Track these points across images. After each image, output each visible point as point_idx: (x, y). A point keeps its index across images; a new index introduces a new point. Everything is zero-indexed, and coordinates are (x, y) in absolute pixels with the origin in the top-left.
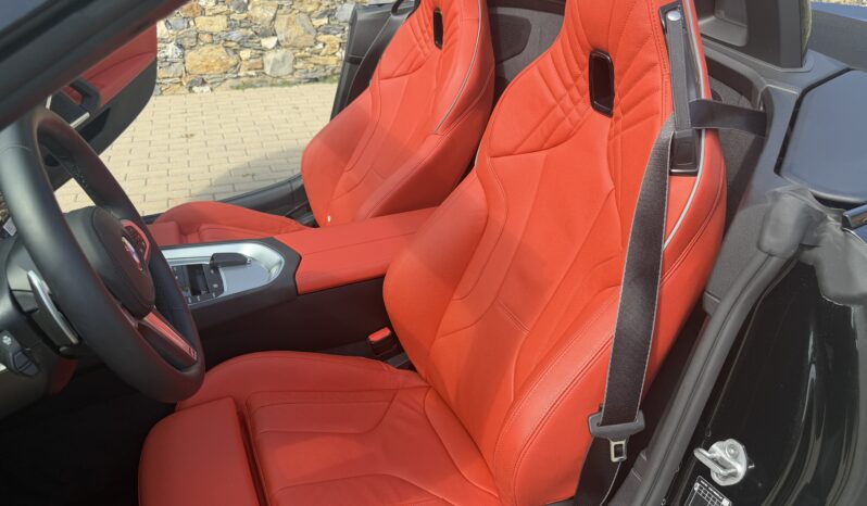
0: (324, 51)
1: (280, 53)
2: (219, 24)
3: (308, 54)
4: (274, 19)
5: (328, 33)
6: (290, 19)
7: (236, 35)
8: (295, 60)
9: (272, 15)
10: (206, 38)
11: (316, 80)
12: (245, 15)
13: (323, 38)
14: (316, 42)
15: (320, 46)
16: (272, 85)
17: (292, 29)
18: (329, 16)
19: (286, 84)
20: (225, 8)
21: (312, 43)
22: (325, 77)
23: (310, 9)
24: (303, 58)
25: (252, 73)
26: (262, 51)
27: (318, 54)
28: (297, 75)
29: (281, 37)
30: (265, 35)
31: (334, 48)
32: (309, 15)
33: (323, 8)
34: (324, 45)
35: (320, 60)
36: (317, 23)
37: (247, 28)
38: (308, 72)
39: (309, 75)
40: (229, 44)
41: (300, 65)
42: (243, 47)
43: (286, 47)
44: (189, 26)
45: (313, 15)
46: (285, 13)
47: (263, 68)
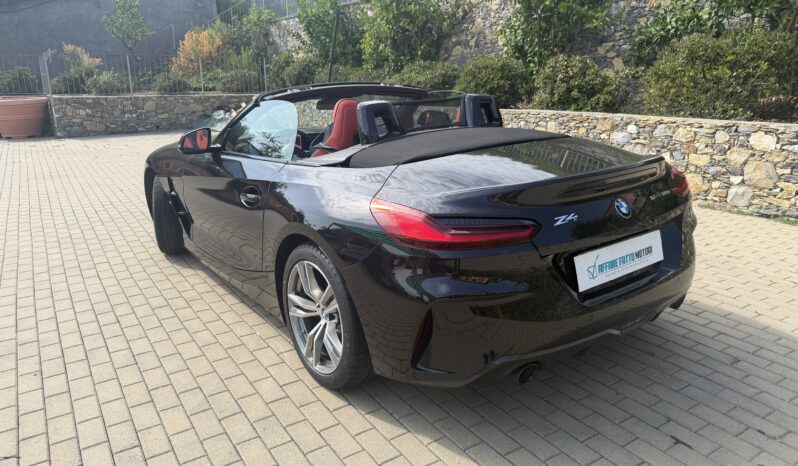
0: (780, 195)
1: (743, 189)
2: (703, 161)
3: (765, 194)
4: (745, 163)
5: (789, 182)
6: (757, 165)
7: (712, 170)
8: (753, 197)
9: (743, 160)
10: (692, 168)
11: (768, 216)
12: (723, 157)
13: (782, 184)
14: (776, 187)
15: (778, 190)
16: (730, 211)
17: (758, 173)
18: (792, 168)
19: (740, 213)
20: (711, 150)
21: (771, 187)
22: (776, 216)
23: (777, 160)
24: (760, 196)
25: (716, 199)
26: (729, 185)
27: (775, 196)
28: (751, 209)
29: (746, 177)
30: (735, 174)
31: (789, 194)
32: (775, 165)
33: (788, 161)
34: (782, 190)
35: (775, 201)
36: (780, 171)
37: (723, 166)
38: (761, 208)
39: (762, 211)
40: (707, 175)
41: (756, 201)
42: (715, 179)
43: (749, 185)
44: (684, 158)
45: (778, 165)
46: (755, 160)
47: (726, 197)
